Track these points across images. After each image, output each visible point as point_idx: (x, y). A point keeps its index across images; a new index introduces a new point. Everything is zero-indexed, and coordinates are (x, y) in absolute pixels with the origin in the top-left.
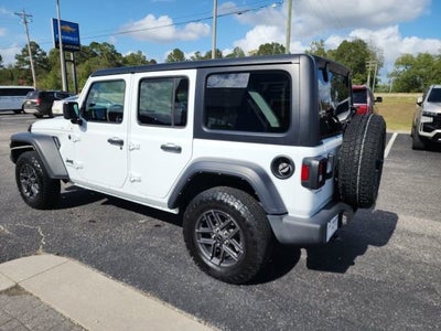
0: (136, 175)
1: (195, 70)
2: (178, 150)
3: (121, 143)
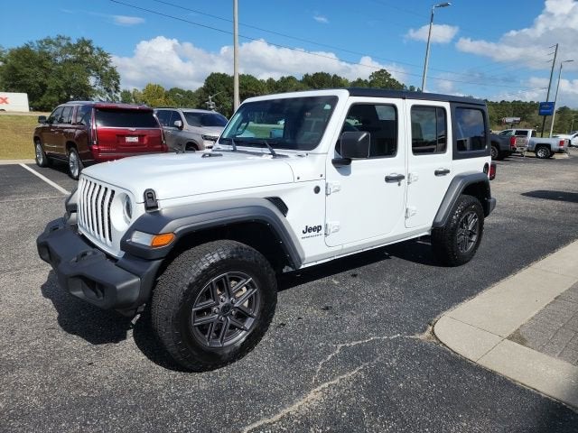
1: (449, 104)
3: (399, 179)
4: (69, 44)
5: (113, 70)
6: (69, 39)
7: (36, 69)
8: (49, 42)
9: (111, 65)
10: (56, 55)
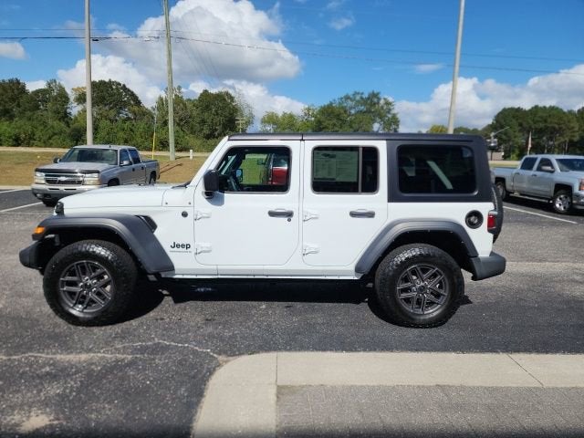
0: (312, 246)
1: (385, 142)
2: (371, 215)
3: (289, 215)
4: (362, 98)
5: (394, 115)
6: (362, 94)
7: (335, 121)
8: (347, 98)
9: (393, 112)
10: (351, 108)
